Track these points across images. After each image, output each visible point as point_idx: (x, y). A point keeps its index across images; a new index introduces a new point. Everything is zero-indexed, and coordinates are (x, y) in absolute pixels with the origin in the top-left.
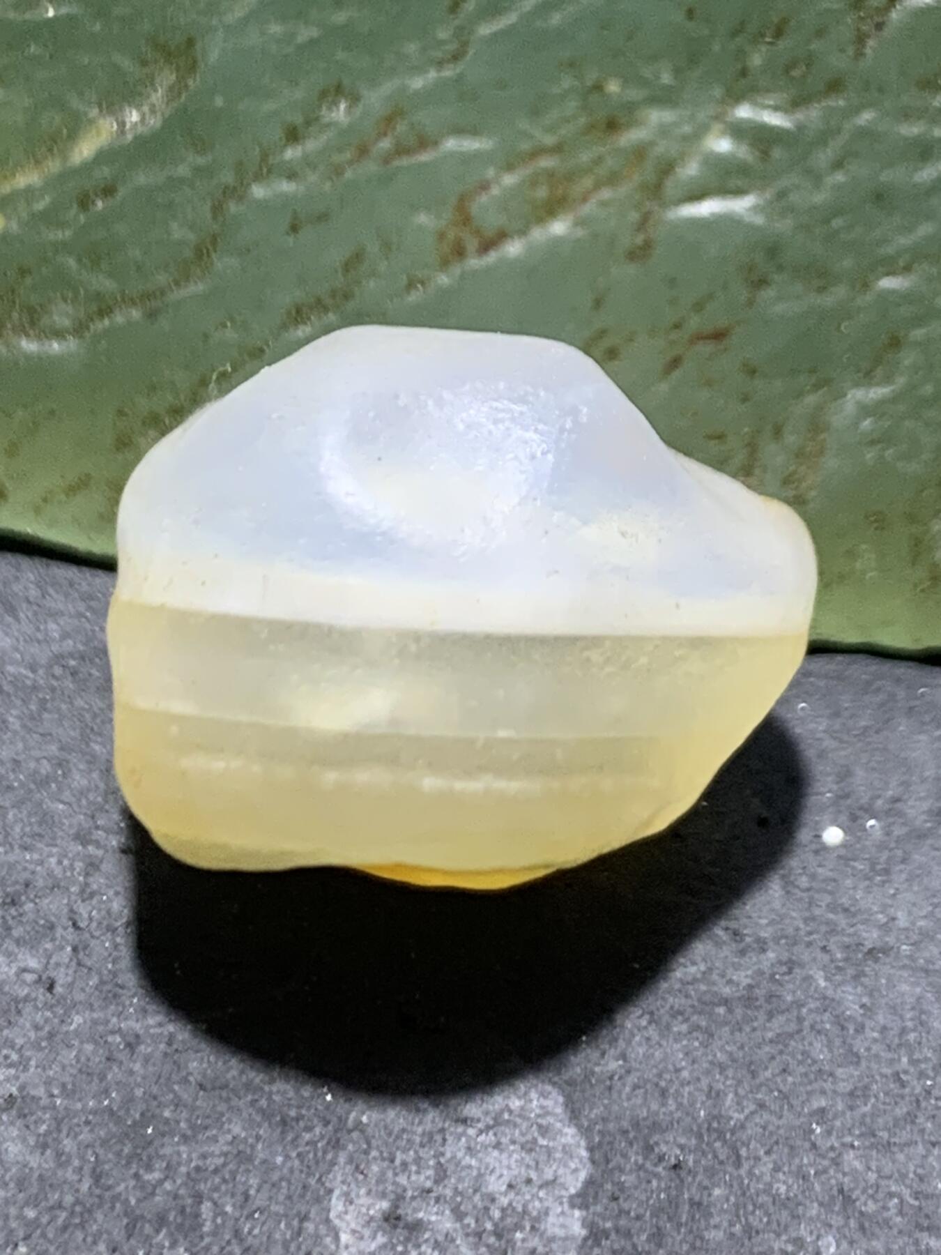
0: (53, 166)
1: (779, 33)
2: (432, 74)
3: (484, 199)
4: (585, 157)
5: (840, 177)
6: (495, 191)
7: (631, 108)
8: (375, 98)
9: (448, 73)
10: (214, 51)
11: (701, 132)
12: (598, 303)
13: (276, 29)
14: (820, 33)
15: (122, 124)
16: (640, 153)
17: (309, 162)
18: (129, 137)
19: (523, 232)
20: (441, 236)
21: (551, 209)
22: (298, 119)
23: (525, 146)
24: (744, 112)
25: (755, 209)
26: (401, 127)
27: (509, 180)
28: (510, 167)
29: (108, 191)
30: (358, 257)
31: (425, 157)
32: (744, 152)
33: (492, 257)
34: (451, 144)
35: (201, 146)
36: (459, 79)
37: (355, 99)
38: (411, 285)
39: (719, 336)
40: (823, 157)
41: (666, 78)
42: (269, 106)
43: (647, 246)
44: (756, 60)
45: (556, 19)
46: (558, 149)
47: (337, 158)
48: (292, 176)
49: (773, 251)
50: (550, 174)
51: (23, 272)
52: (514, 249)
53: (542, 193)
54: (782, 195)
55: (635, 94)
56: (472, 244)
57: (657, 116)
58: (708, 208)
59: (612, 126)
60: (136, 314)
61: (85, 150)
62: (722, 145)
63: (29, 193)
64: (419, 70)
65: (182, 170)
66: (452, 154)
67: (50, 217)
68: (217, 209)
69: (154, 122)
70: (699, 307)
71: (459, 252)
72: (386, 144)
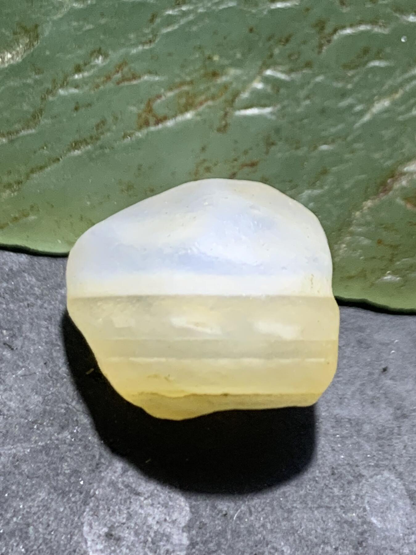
1: (287, 40)
2: (140, 48)
3: (159, 101)
4: (202, 87)
5: (308, 102)
6: (163, 98)
7: (223, 67)
8: (115, 56)
9: (147, 47)
10: (47, 31)
11: (251, 79)
12: (203, 149)
13: (75, 24)
14: (304, 43)
15: (3, 59)
16: (225, 87)
17: (85, 81)
18: (6, 65)
19: (175, 116)
20: (139, 116)
21: (186, 108)
22: (81, 63)
23: (177, 80)
24: (269, 72)
25: (272, 113)
26: (126, 69)
27: (170, 94)
28: (171, 89)
30: (103, 122)
31: (134, 82)
32: (269, 89)
33: (160, 126)
34: (146, 78)
35: (39, 71)
36: (151, 50)
37: (106, 56)
38: (125, 136)
39: (253, 165)
40: (302, 93)
41: (239, 56)
42: (69, 56)
43: (226, 126)
44: (276, 51)
45: (194, 29)
46: (191, 83)
47: (97, 81)
48: (77, 87)
49: (278, 130)
50: (187, 93)
52: (170, 123)
53: (183, 101)
54: (284, 108)
55: (226, 62)
56: (152, 120)
57: (233, 72)
58: (253, 111)
59: (215, 74)
62: (259, 85)
64: (135, 45)
66: (146, 82)
68: (43, 99)
69: (19, 59)
70: (246, 152)
71: (147, 123)
72: (119, 75)
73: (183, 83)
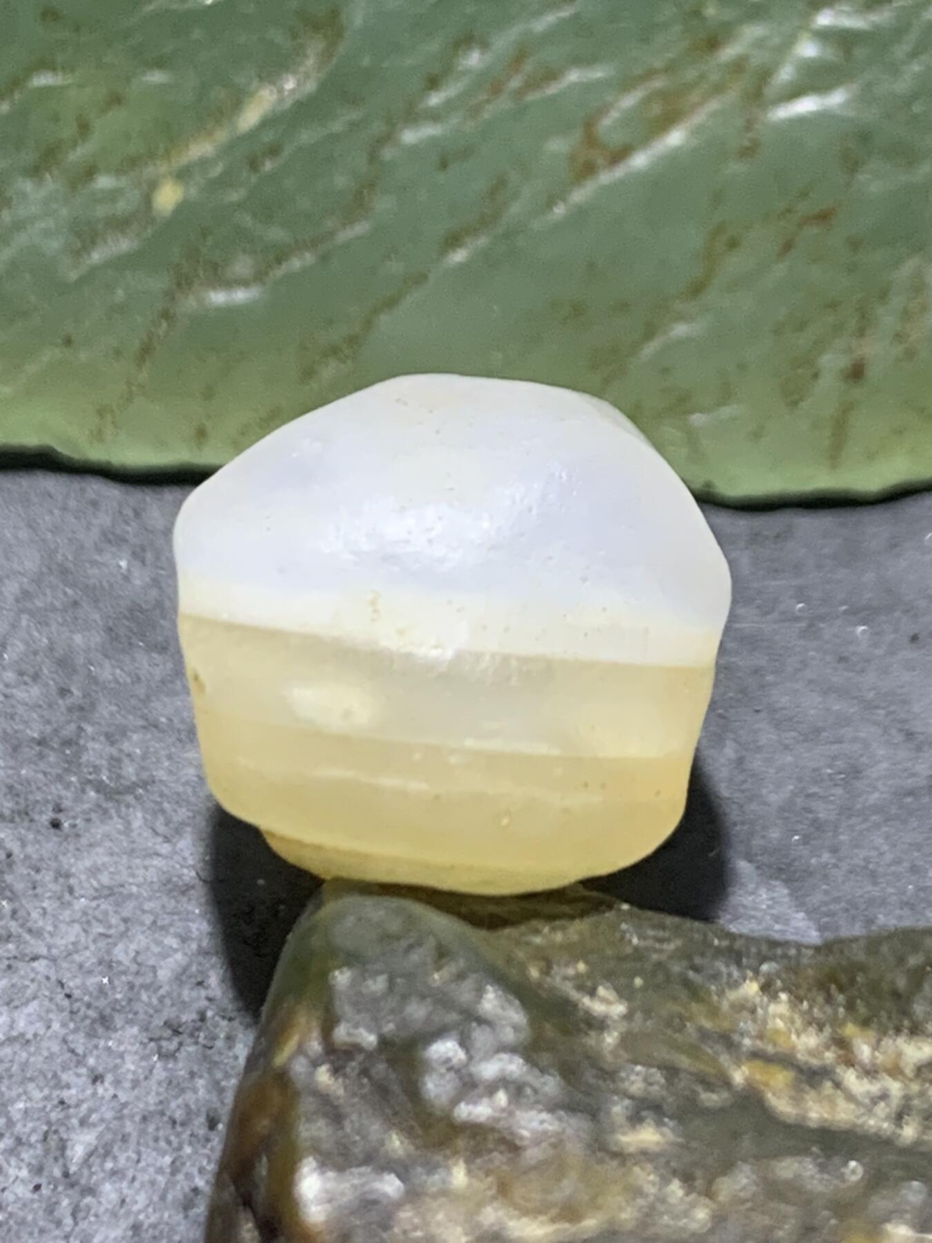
0: (222, 136)
2: (550, 17)
3: (606, 122)
4: (690, 74)
5: (916, 68)
6: (615, 114)
7: (727, 26)
8: (504, 41)
9: (563, 13)
10: (357, 16)
11: (790, 41)
12: (716, 201)
15: (281, 91)
16: (738, 66)
17: (450, 106)
18: (289, 102)
20: (572, 158)
21: (666, 122)
22: (437, 68)
23: (638, 71)
24: (824, 19)
25: (845, 102)
26: (529, 65)
27: (627, 101)
28: (628, 89)
29: (274, 151)
30: (501, 183)
31: (553, 89)
32: (831, 54)
33: (619, 172)
34: (574, 76)
35: (353, 101)
36: (576, 17)
37: (485, 45)
38: (550, 204)
39: (824, 217)
40: (900, 50)
42: (411, 60)
43: (754, 145)
46: (670, 69)
47: (475, 100)
48: (436, 119)
49: (865, 137)
50: (662, 93)
51: (204, 234)
52: (640, 161)
53: (656, 109)
54: (869, 86)
55: (730, 14)
56: (601, 159)
57: (753, 32)
58: (806, 105)
59: (713, 43)
60: (309, 258)
61: (250, 117)
62: (809, 50)
63: (204, 163)
64: (539, 14)
65: (337, 127)
66: (574, 85)
67: (224, 182)
68: (373, 157)
69: (311, 87)
70: (804, 195)
71: (589, 170)
72: (515, 83)
73: (650, 74)
